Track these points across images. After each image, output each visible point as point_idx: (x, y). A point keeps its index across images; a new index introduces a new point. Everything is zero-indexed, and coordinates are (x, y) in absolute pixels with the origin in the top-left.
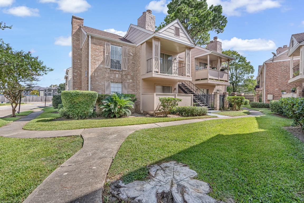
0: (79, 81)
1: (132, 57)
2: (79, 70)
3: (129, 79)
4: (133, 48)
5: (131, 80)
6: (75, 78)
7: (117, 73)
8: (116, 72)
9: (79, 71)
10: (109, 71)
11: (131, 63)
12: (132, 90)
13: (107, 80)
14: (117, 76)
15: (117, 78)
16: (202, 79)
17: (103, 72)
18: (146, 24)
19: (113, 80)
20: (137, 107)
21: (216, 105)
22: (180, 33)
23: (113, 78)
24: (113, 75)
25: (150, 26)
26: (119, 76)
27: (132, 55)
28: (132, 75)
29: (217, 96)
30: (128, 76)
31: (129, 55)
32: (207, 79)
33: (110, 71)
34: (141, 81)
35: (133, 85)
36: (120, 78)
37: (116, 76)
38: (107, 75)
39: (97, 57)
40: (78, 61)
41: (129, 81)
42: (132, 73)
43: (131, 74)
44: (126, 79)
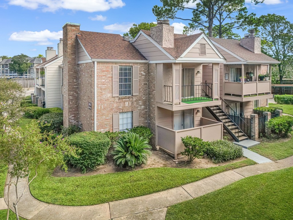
0: (76, 106)
1: (144, 77)
2: (76, 92)
3: (141, 106)
4: (145, 65)
5: (143, 106)
6: (70, 103)
7: (127, 100)
8: (125, 100)
9: (75, 94)
10: (117, 99)
11: (143, 84)
12: (144, 118)
13: (116, 111)
14: (127, 104)
15: (127, 107)
16: (233, 95)
17: (110, 103)
18: (163, 39)
19: (122, 111)
20: (151, 140)
21: (254, 133)
22: (206, 49)
23: (123, 107)
24: (122, 104)
25: (168, 41)
26: (129, 103)
27: (144, 74)
28: (144, 100)
29: (255, 121)
30: (139, 101)
31: (140, 75)
32: (240, 96)
33: (119, 99)
34: (156, 109)
35: (146, 112)
36: (131, 106)
37: (125, 104)
38: (115, 105)
39: (103, 85)
40: (75, 81)
41: (141, 107)
42: (144, 98)
43: (142, 99)
44: (137, 105)
